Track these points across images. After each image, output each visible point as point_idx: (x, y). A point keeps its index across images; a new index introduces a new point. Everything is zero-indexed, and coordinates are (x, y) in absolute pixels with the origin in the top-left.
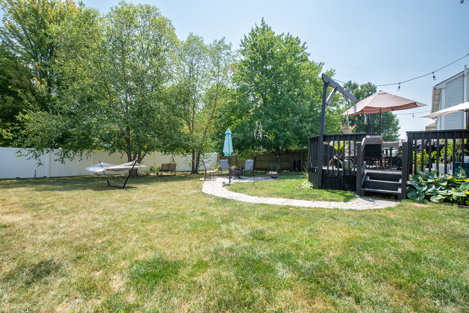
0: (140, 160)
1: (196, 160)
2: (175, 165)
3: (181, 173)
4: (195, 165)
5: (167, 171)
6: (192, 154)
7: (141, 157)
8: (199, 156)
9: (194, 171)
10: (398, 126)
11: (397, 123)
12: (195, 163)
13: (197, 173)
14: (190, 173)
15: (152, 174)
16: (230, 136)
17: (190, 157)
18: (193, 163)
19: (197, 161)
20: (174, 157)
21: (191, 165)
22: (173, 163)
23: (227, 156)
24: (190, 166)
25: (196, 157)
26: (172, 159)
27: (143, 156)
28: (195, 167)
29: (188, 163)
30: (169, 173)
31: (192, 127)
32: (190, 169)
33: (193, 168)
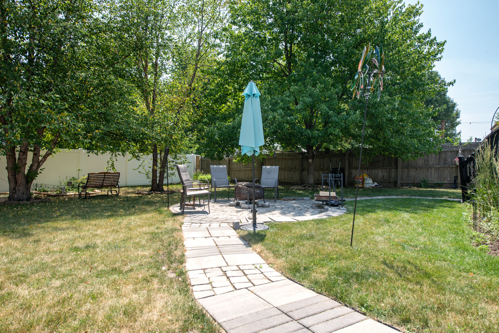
0: (36, 164)
1: (159, 165)
2: (117, 175)
3: (131, 190)
4: (158, 175)
5: (100, 187)
6: (151, 155)
7: (40, 158)
8: (166, 158)
9: (155, 186)
10: (458, 120)
11: (458, 115)
12: (159, 171)
13: (162, 191)
14: (148, 189)
15: (71, 193)
16: (257, 101)
17: (147, 159)
18: (154, 171)
19: (161, 167)
20: (114, 160)
21: (151, 175)
22: (112, 171)
23: (249, 154)
24: (148, 177)
25: (159, 161)
26: (110, 163)
27: (45, 157)
28: (158, 179)
29: (143, 171)
30: (104, 192)
31: (153, 103)
32: (149, 182)
33: (154, 180)
